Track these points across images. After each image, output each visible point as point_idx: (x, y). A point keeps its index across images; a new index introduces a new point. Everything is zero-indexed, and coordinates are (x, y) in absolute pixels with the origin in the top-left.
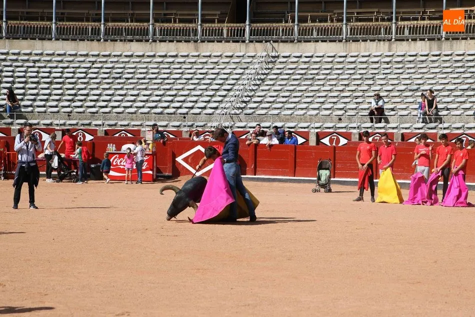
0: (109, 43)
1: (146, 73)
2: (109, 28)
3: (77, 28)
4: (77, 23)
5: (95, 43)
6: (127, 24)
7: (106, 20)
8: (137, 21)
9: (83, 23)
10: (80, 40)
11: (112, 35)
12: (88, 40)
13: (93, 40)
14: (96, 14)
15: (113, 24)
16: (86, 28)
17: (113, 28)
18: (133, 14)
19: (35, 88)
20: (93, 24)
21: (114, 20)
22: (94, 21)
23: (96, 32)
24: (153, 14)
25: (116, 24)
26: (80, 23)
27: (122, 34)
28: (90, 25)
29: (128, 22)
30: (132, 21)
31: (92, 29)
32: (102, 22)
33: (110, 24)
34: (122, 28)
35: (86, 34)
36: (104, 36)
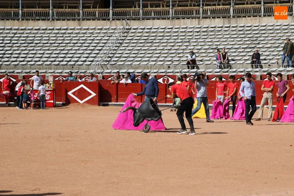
0: (24, 21)
1: (48, 40)
2: (25, 12)
3: (4, 12)
4: (4, 9)
5: (16, 22)
6: (36, 9)
7: (23, 7)
8: (42, 8)
9: (8, 9)
10: (7, 20)
11: (27, 16)
12: (11, 20)
13: (15, 20)
14: (16, 4)
15: (27, 9)
16: (10, 12)
17: (27, 12)
18: (39, 3)
20: (14, 9)
23: (17, 14)
24: (52, 3)
25: (29, 9)
26: (6, 9)
27: (33, 16)
28: (13, 10)
29: (36, 8)
30: (39, 8)
31: (14, 13)
32: (20, 8)
33: (25, 9)
34: (33, 12)
35: (10, 16)
36: (21, 17)
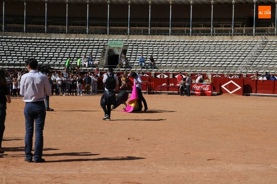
0: (193, 36)
1: (209, 49)
2: (194, 30)
3: (180, 30)
4: (180, 28)
5: (188, 36)
6: (201, 28)
7: (192, 27)
8: (205, 27)
9: (183, 28)
10: (181, 35)
11: (195, 33)
12: (185, 35)
13: (187, 35)
14: (188, 24)
15: (195, 28)
16: (184, 30)
17: (195, 30)
18: (204, 24)
19: (162, 56)
20: (187, 28)
21: (196, 27)
22: (187, 27)
23: (188, 31)
24: (213, 24)
25: (197, 28)
26: (181, 28)
27: (199, 32)
28: (185, 29)
29: (202, 27)
30: (203, 27)
31: (186, 30)
32: (191, 27)
33: (194, 28)
34: (199, 30)
35: (184, 33)
36: (191, 33)
